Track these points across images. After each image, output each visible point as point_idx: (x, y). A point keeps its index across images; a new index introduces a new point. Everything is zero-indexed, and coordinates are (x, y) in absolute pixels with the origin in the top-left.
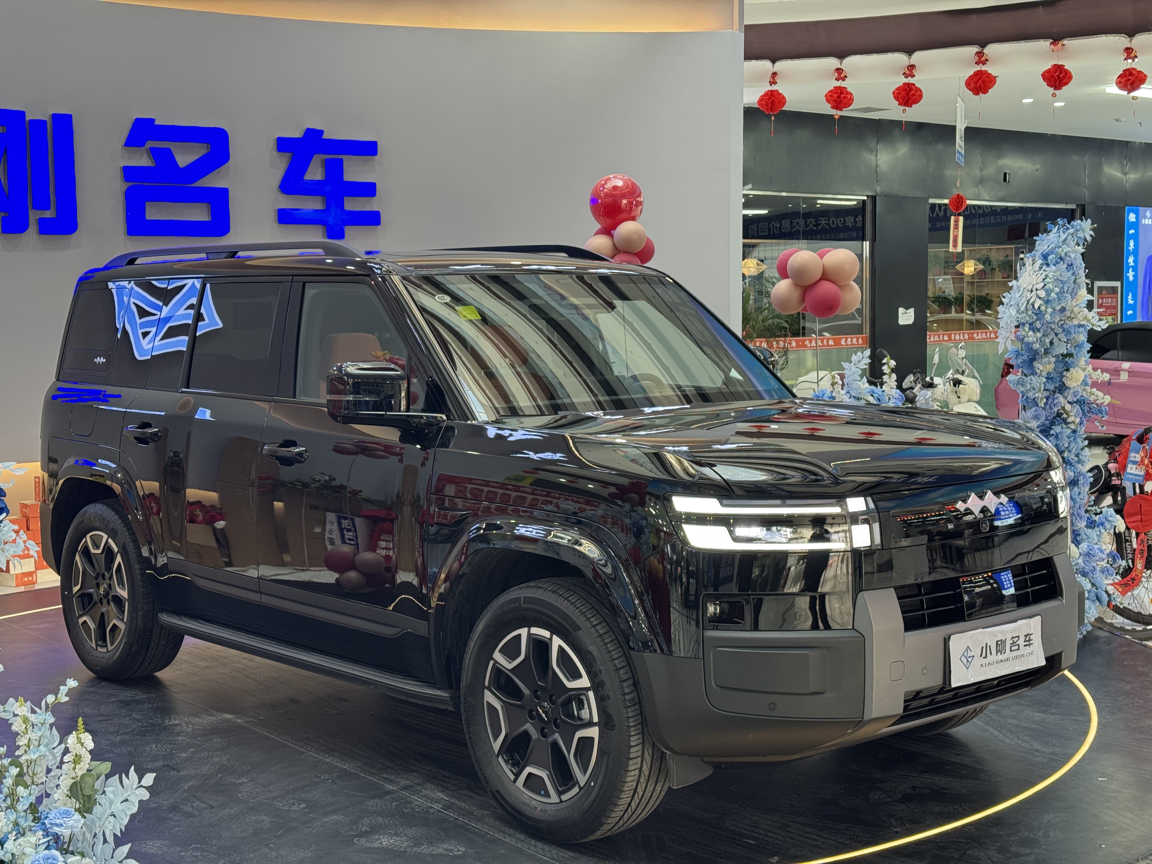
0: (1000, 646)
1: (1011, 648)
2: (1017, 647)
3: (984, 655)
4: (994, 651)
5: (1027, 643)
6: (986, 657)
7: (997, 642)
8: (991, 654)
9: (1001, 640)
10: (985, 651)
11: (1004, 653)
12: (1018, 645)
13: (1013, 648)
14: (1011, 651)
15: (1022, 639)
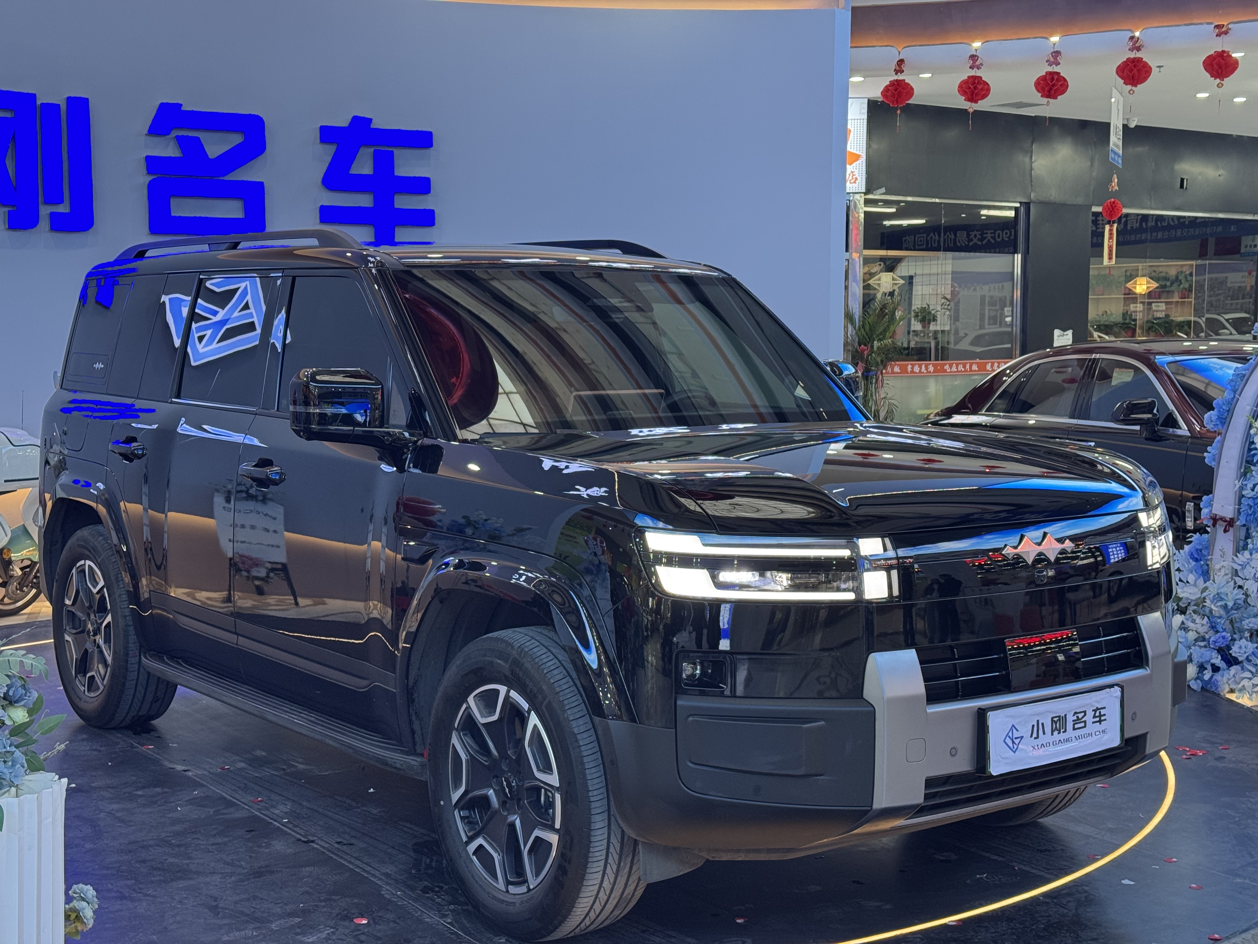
0: (1059, 723)
1: (1074, 725)
2: (1083, 725)
3: (1035, 735)
4: (1048, 729)
5: (1098, 719)
6: (1037, 738)
7: (1052, 718)
8: (1044, 733)
9: (1059, 717)
10: (1037, 730)
11: (1065, 731)
12: (1085, 722)
13: (1076, 726)
14: (1074, 729)
15: (1090, 714)
